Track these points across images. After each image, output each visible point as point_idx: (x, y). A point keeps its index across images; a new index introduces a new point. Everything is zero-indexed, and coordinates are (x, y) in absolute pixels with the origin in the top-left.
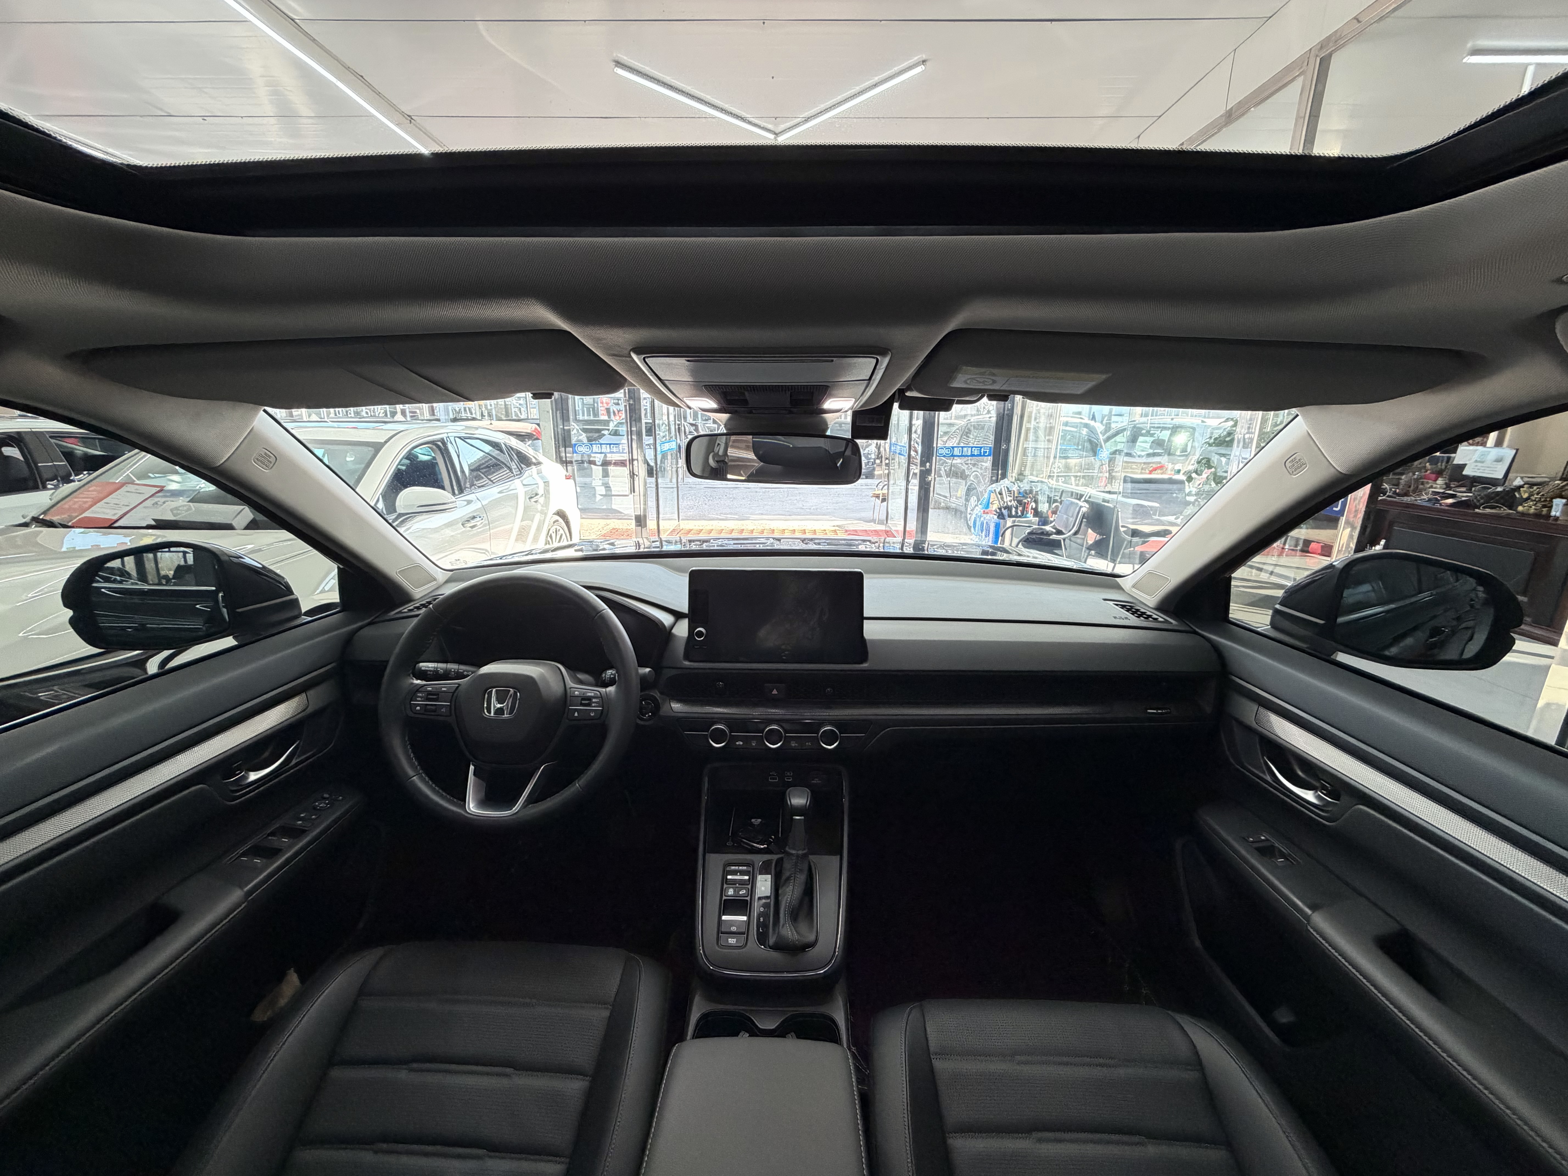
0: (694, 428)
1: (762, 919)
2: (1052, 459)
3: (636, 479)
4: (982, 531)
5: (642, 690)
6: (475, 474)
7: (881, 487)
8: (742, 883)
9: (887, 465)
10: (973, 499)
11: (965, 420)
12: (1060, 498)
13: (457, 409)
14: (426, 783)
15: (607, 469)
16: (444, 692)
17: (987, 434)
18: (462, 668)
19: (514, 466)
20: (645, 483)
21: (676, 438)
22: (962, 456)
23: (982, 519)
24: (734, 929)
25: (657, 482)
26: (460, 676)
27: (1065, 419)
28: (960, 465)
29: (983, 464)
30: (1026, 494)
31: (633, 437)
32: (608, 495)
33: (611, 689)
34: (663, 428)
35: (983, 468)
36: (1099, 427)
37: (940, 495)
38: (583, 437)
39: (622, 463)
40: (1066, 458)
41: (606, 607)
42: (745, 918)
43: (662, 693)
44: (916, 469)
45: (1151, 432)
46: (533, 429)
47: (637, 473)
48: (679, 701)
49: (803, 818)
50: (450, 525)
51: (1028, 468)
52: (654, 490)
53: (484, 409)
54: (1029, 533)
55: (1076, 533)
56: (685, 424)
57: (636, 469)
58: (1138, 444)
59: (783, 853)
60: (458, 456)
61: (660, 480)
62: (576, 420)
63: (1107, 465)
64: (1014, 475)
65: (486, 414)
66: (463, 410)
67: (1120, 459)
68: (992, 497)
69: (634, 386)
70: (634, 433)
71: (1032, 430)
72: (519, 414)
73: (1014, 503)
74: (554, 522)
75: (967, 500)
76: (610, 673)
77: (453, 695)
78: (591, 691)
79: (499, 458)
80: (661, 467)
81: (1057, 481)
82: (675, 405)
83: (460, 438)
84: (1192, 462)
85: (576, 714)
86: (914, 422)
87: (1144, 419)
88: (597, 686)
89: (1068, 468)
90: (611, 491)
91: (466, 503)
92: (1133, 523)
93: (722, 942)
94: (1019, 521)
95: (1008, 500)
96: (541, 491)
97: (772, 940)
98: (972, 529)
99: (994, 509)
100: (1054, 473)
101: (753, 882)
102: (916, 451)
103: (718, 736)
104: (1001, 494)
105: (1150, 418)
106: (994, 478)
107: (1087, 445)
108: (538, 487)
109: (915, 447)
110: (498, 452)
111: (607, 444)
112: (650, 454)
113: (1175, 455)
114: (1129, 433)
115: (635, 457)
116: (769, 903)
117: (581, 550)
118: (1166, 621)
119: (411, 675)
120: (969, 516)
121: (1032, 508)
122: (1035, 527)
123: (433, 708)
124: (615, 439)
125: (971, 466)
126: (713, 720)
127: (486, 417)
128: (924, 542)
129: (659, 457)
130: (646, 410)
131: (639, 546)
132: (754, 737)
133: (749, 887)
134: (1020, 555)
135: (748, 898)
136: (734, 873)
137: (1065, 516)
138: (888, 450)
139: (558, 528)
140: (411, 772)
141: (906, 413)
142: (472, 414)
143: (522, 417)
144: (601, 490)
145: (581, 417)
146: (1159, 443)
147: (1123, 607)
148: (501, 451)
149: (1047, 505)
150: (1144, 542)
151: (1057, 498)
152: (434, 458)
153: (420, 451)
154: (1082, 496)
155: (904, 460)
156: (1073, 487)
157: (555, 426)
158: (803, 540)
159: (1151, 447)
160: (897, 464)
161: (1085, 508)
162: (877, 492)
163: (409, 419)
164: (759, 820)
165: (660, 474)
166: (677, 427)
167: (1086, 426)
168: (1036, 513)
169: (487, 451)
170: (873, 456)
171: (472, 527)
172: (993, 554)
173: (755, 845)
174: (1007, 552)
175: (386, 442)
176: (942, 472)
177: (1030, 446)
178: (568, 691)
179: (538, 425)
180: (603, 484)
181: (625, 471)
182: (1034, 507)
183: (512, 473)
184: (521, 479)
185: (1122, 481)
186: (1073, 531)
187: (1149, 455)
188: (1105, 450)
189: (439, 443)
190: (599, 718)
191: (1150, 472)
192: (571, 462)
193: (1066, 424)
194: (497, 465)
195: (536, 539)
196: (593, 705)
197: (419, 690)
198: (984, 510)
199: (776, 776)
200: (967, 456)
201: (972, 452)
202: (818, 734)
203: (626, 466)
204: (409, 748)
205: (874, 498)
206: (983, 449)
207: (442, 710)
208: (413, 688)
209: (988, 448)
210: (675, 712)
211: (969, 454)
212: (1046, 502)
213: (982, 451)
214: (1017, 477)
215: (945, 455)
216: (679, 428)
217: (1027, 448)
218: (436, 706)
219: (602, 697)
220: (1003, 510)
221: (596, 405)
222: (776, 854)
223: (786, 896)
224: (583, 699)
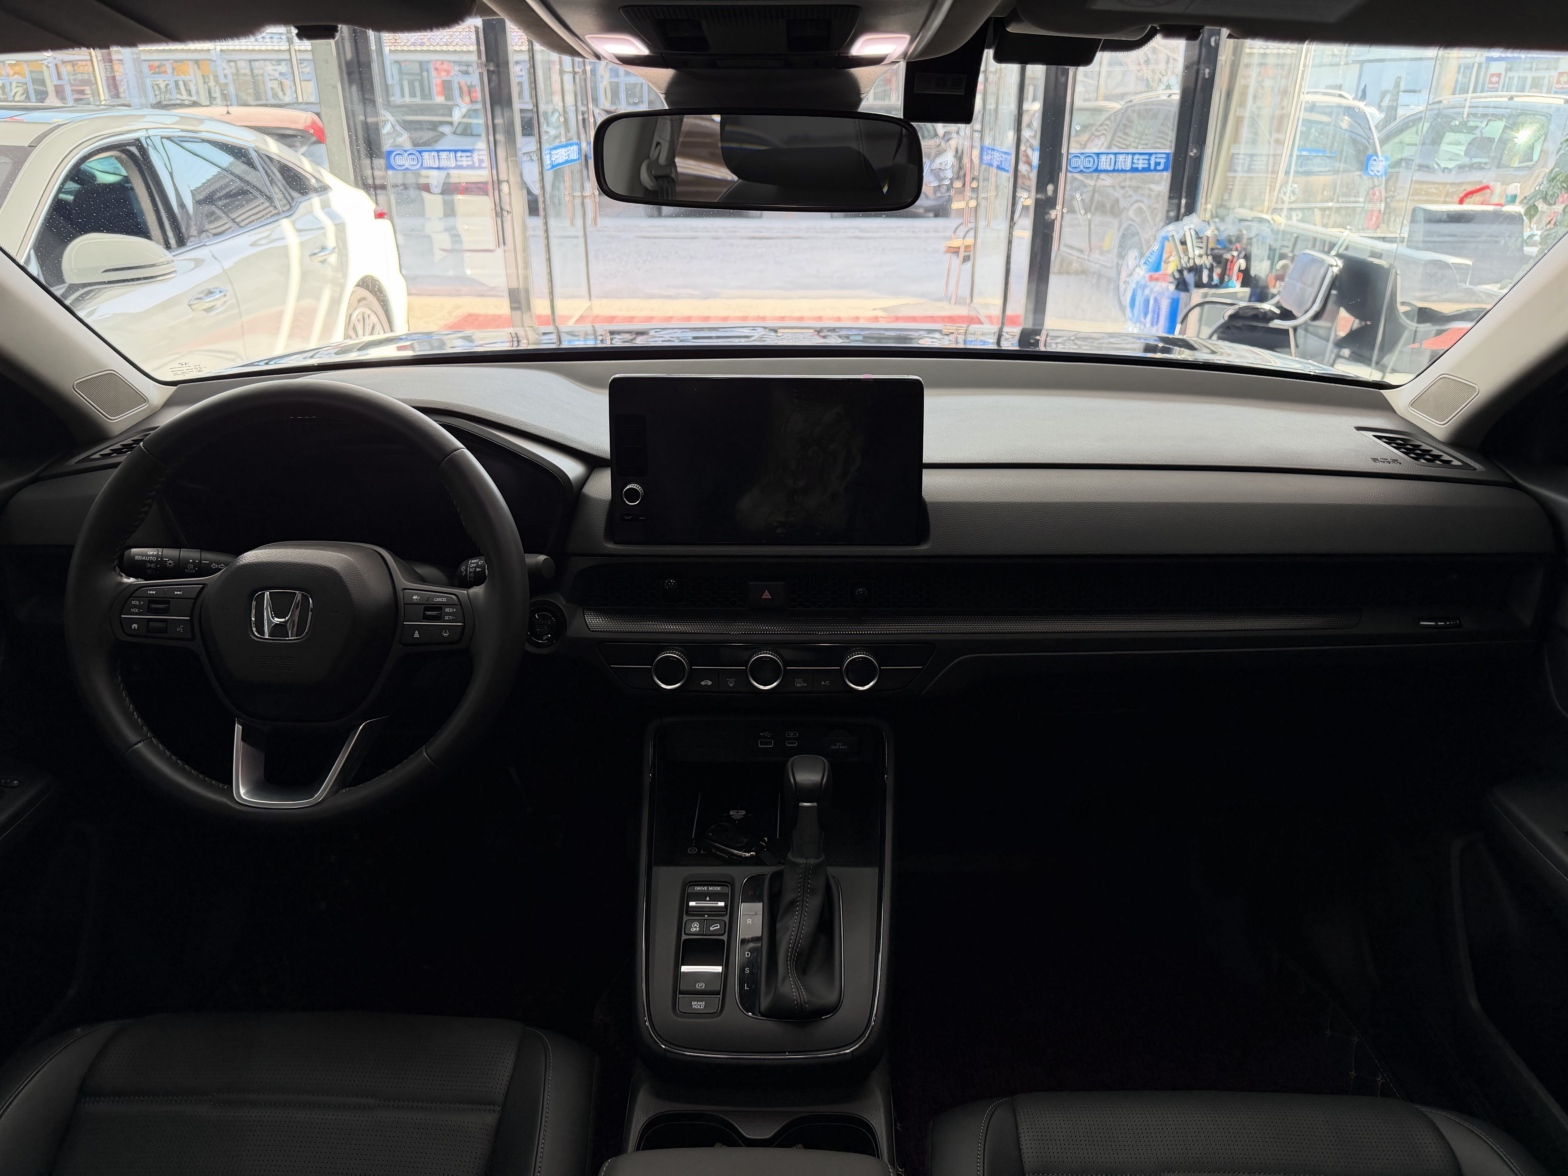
1: (747, 970)
2: (1281, 175)
3: (507, 218)
4: (1146, 314)
5: (533, 592)
6: (207, 208)
7: (962, 234)
8: (714, 912)
9: (974, 190)
10: (1132, 254)
11: (1123, 103)
12: (1292, 251)
13: (162, 86)
14: (161, 755)
15: (453, 202)
16: (178, 597)
17: (1163, 128)
18: (208, 557)
19: (277, 194)
20: (525, 228)
21: (579, 138)
22: (1114, 171)
23: (1147, 292)
24: (701, 986)
25: (546, 224)
26: (203, 570)
27: (1311, 98)
28: (1110, 190)
29: (1152, 186)
30: (1228, 243)
31: (498, 137)
32: (457, 248)
33: (478, 591)
34: (554, 119)
35: (1153, 194)
36: (1374, 115)
37: (1071, 248)
38: (404, 139)
39: (478, 188)
40: (1308, 173)
41: (459, 444)
42: (719, 969)
43: (568, 599)
44: (1027, 199)
45: (1471, 124)
46: (309, 122)
47: (508, 208)
48: (599, 611)
49: (815, 804)
50: (165, 306)
51: (1236, 194)
52: (542, 241)
53: (212, 84)
54: (1232, 317)
55: (1317, 317)
56: (597, 111)
57: (506, 198)
58: (1444, 147)
59: (783, 864)
60: (171, 174)
61: (552, 223)
62: (388, 105)
63: (1382, 187)
64: (1209, 206)
65: (217, 94)
66: (172, 85)
67: (1407, 178)
68: (1167, 249)
69: (495, 14)
70: (500, 129)
71: (1246, 123)
72: (280, 94)
73: (1207, 261)
74: (359, 301)
75: (1121, 256)
76: (474, 563)
77: (195, 603)
78: (442, 594)
79: (248, 178)
80: (552, 197)
81: (1289, 218)
82: (573, 53)
83: (169, 138)
84: (1540, 180)
85: (417, 635)
86: (1026, 106)
87: (1459, 98)
88: (452, 585)
89: (1308, 194)
90: (461, 242)
91: (192, 264)
92: (1424, 299)
93: (682, 1008)
94: (1214, 295)
95: (1197, 255)
96: (331, 242)
97: (765, 1002)
98: (1128, 309)
99: (1169, 272)
100: (1283, 202)
101: (731, 911)
102: (1029, 163)
103: (669, 671)
104: (1184, 243)
105: (1470, 95)
106: (1172, 214)
107: (1349, 150)
108: (324, 234)
109: (1027, 156)
110: (244, 167)
111: (450, 151)
112: (531, 172)
113: (1509, 166)
114: (1427, 125)
115: (503, 176)
116: (760, 948)
117: (412, 347)
118: (1465, 466)
119: (118, 569)
120: (1122, 286)
121: (1240, 271)
122: (1243, 304)
123: (162, 625)
124: (464, 143)
125: (1131, 192)
126: (659, 644)
127: (219, 100)
128: (1038, 332)
129: (549, 176)
130: (520, 84)
131: (518, 341)
132: (731, 673)
133: (726, 919)
134: (1213, 352)
135: (725, 938)
136: (701, 896)
137: (1299, 285)
138: (976, 160)
139: (368, 312)
140: (131, 736)
141: (1013, 69)
142: (190, 94)
143: (287, 99)
144: (443, 240)
145: (396, 99)
146: (1481, 144)
147: (1390, 441)
148: (250, 163)
149: (1266, 264)
150: (1439, 333)
151: (1285, 251)
152: (126, 179)
153: (99, 167)
154: (1332, 246)
155: (1006, 179)
156: (1319, 229)
157: (350, 116)
158: (819, 331)
159: (1467, 153)
160: (992, 187)
161: (1337, 265)
162: (956, 243)
163: (71, 103)
164: (743, 812)
165: (551, 211)
166: (580, 117)
167: (1349, 110)
168: (1247, 279)
169: (225, 165)
170: (949, 174)
171: (209, 310)
172: (1165, 350)
173: (735, 851)
174: (1191, 347)
175: (32, 147)
176: (1078, 204)
177: (1242, 151)
178: (400, 594)
179: (318, 114)
180: (447, 230)
181: (485, 203)
182: (1243, 267)
183: (275, 207)
184: (293, 218)
185: (1408, 218)
186: (1311, 313)
187: (1461, 167)
188: (1381, 158)
189: (133, 149)
190: (458, 640)
191: (1461, 202)
192: (383, 187)
193: (1312, 108)
194: (244, 193)
195: (328, 328)
196: (447, 618)
197: (134, 595)
198: (1152, 273)
199: (768, 738)
200: (1123, 171)
201: (1133, 163)
202: (841, 667)
203: (487, 195)
204: (124, 695)
205: (948, 255)
206: (1153, 157)
207: (178, 629)
208: (123, 591)
209: (1164, 156)
210: (593, 631)
211: (1128, 167)
212: (1266, 258)
213: (1152, 162)
214: (1214, 213)
215: (1083, 170)
216: (584, 120)
217: (1236, 156)
218: (167, 622)
219: (461, 605)
220: (1185, 273)
221: (425, 74)
222: (771, 865)
223: (789, 933)
224: (427, 609)
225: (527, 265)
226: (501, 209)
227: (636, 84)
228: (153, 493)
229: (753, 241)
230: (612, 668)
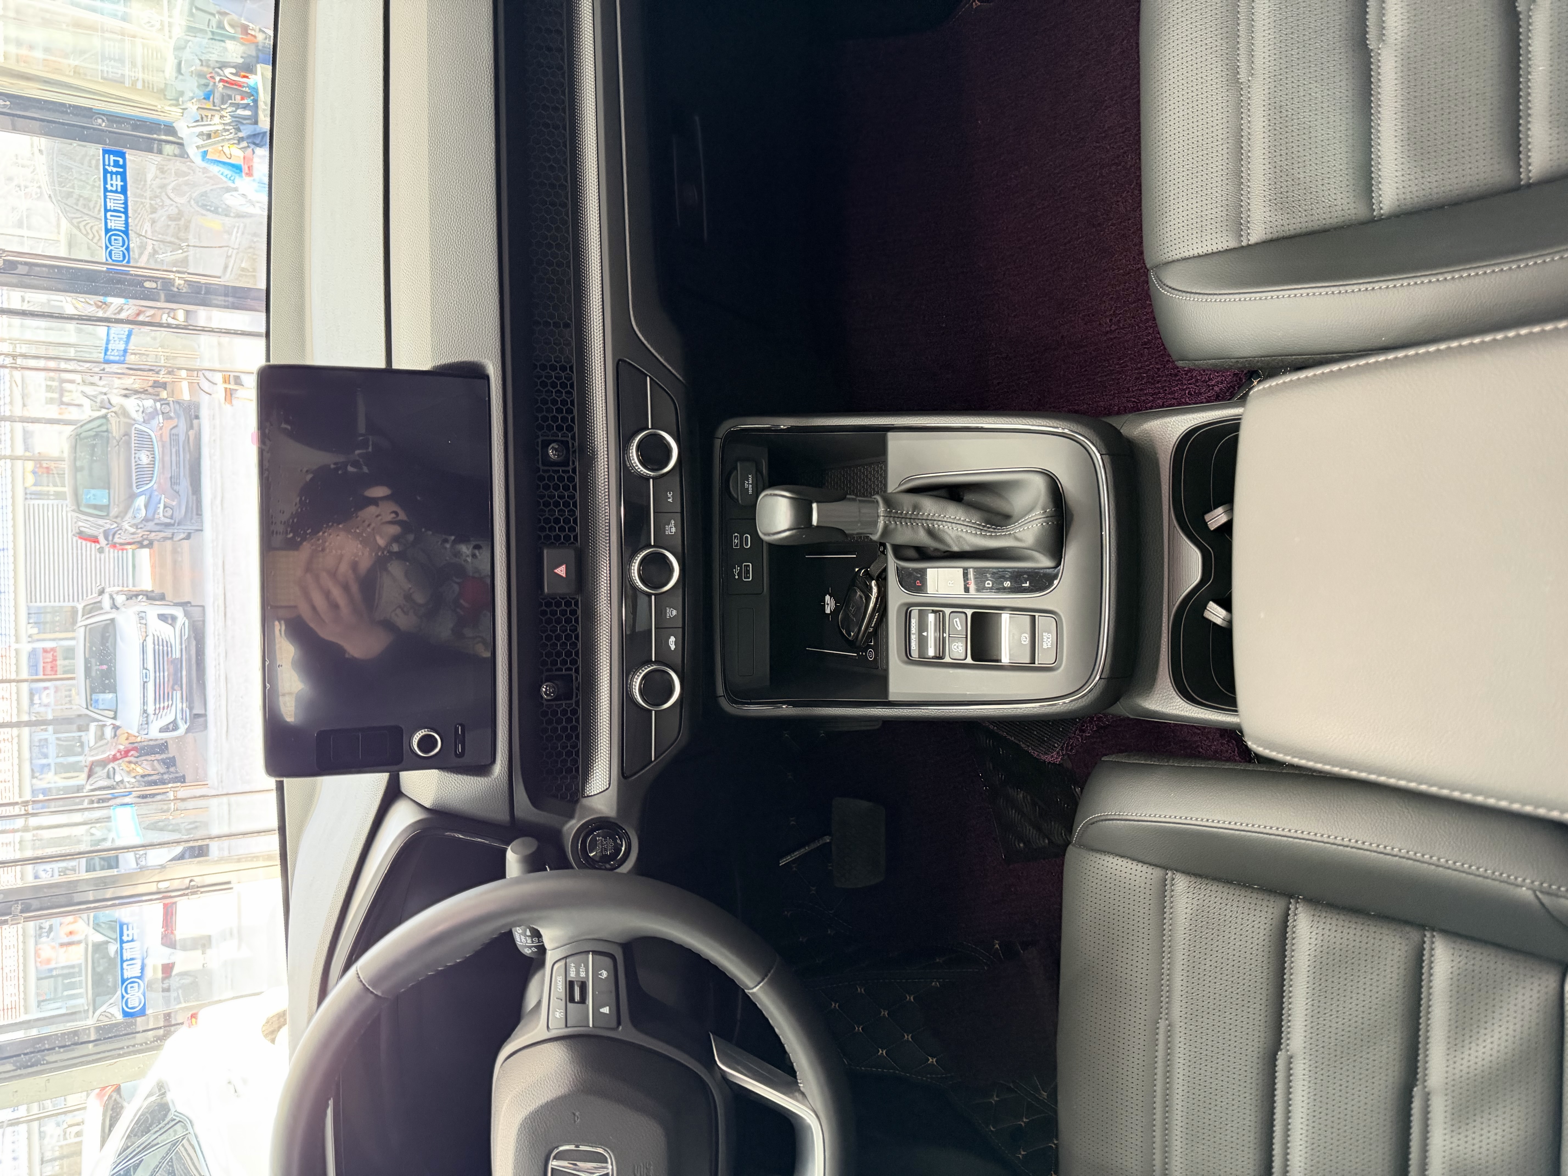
0: (97, 769)
1: (1007, 584)
3: (198, 881)
7: (212, 386)
8: (941, 625)
10: (230, 200)
12: (213, 15)
17: (73, 156)
19: (170, 1137)
20: (221, 860)
22: (126, 213)
24: (1025, 639)
25: (215, 838)
29: (150, 177)
30: (206, 87)
32: (237, 934)
35: (154, 173)
38: (111, 999)
39: (168, 915)
42: (1006, 618)
43: (571, 817)
46: (98, 1099)
47: (187, 880)
48: (583, 780)
49: (814, 506)
51: (149, 77)
52: (234, 842)
56: (88, 787)
57: (176, 884)
59: (885, 546)
61: (215, 832)
64: (167, 107)
68: (215, 157)
70: (100, 895)
73: (228, 109)
78: (555, 982)
80: (184, 833)
85: (606, 1010)
88: (544, 969)
90: (231, 929)
93: (1050, 661)
94: (266, 103)
95: (220, 122)
97: (1044, 562)
99: (240, 154)
101: (938, 607)
102: (121, 308)
103: (658, 688)
104: (208, 138)
106: (176, 150)
109: (113, 310)
111: (121, 949)
112: (157, 857)
115: (159, 887)
116: (976, 569)
121: (237, 76)
124: (114, 933)
126: (624, 703)
129: (159, 837)
132: (660, 613)
133: (948, 611)
135: (969, 612)
136: (922, 641)
149: (230, 45)
151: (214, 23)
162: (221, 395)
164: (827, 597)
165: (203, 833)
166: (96, 805)
170: (149, 403)
173: (871, 605)
177: (98, 67)
178: (554, 1033)
179: (91, 1090)
181: (183, 906)
182: (233, 70)
183: (182, 1139)
184: (194, 1120)
190: (612, 957)
192: (167, 1016)
196: (583, 974)
198: (243, 174)
199: (741, 569)
200: (126, 203)
201: (116, 192)
202: (650, 478)
203: (175, 903)
205: (234, 402)
206: (110, 169)
209: (107, 156)
210: (610, 784)
211: (122, 197)
212: (223, 44)
213: (115, 170)
214: (174, 102)
215: (126, 246)
216: (98, 802)
217: (105, 75)
219: (566, 957)
220: (240, 135)
221: (54, 973)
222: (887, 562)
223: (964, 535)
224: (572, 999)
225: (255, 858)
226: (187, 888)
227: (58, 745)
229: (228, 615)
230: (655, 759)
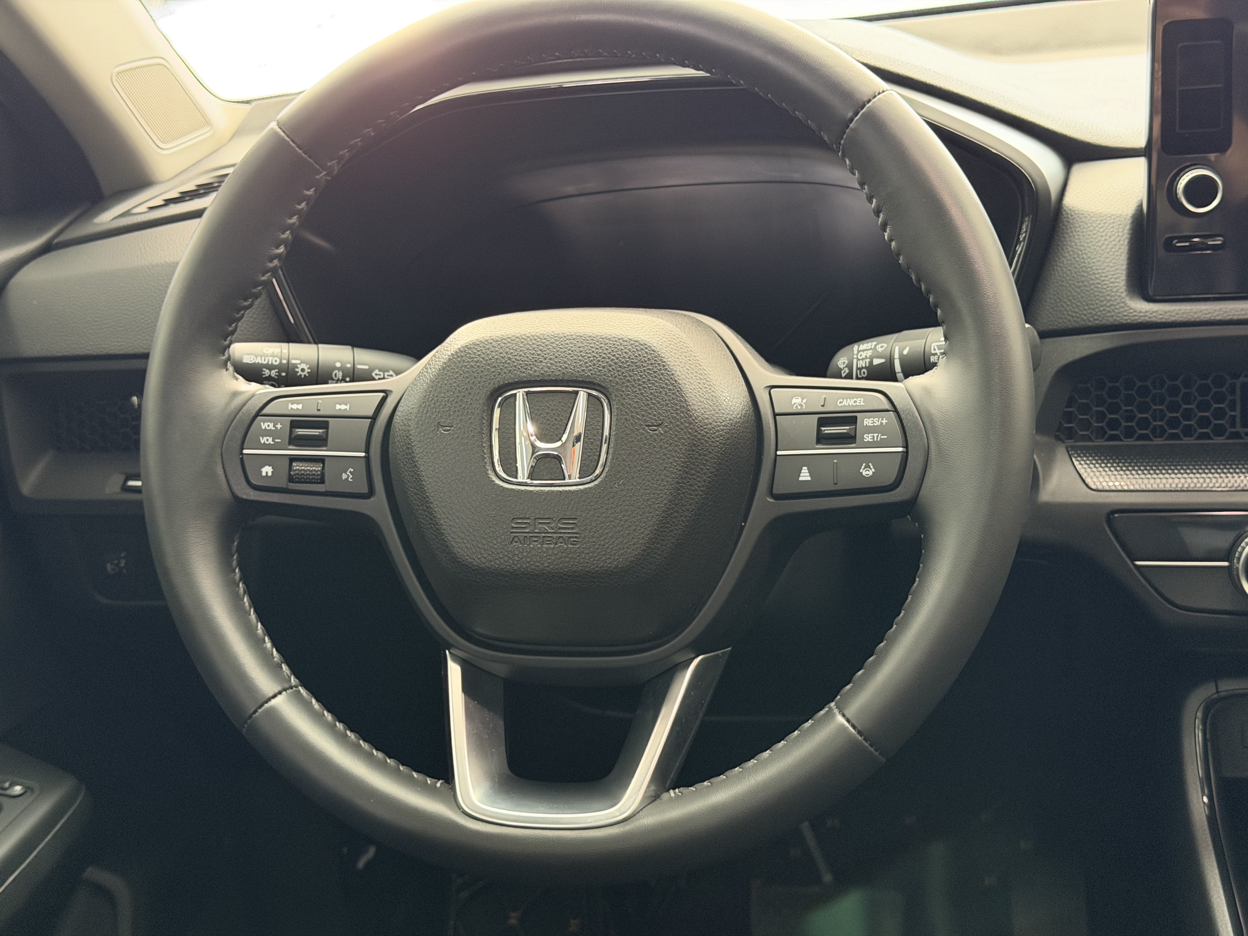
16: (343, 416)
18: (365, 359)
77: (372, 427)
78: (852, 392)
85: (805, 475)
119: (230, 367)
123: (316, 468)
140: (263, 681)
178: (763, 396)
190: (896, 485)
196: (868, 438)
197: (265, 411)
204: (247, 604)
207: (344, 476)
208: (245, 404)
210: (1094, 491)
218: (323, 463)
219: (896, 410)
224: (823, 422)
228: (294, 220)
230: (1138, 567)
